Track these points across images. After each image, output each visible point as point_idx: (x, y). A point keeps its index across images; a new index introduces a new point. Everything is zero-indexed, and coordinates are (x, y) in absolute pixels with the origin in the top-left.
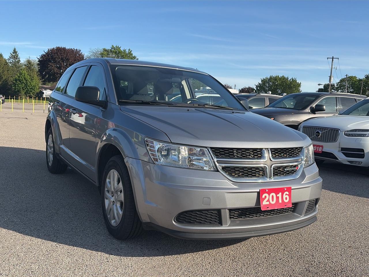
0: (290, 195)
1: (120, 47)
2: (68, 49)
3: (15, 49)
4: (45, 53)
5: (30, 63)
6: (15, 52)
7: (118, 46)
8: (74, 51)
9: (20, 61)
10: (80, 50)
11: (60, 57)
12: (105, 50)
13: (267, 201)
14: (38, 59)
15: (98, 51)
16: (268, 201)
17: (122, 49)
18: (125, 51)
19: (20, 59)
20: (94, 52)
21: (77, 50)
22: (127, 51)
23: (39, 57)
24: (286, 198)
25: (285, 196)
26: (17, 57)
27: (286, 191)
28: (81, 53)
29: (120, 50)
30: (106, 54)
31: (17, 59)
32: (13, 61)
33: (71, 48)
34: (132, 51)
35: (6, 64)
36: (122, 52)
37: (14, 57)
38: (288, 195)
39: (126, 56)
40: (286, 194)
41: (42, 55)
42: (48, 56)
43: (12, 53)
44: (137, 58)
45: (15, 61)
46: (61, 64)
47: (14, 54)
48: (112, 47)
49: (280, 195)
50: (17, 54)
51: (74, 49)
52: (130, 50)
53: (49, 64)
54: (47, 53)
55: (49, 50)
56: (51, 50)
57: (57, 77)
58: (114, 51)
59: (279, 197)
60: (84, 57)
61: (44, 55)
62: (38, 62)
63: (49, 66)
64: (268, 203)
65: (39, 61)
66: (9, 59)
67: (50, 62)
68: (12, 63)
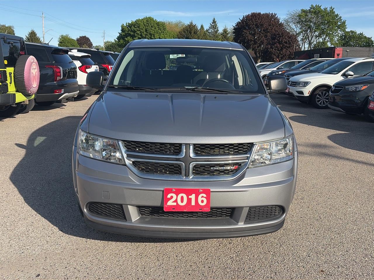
0: (208, 198)
1: (321, 6)
2: (263, 14)
3: (214, 19)
4: (241, 20)
5: (225, 32)
6: (214, 22)
7: (318, 5)
8: (269, 15)
9: (218, 30)
10: (276, 14)
11: (255, 23)
12: (303, 11)
13: (174, 202)
14: (234, 27)
15: (296, 13)
16: (176, 201)
17: (322, 8)
18: (325, 9)
19: (219, 29)
20: (292, 15)
21: (272, 14)
22: (329, 9)
23: (234, 25)
24: (202, 201)
25: (200, 199)
26: (216, 26)
27: (202, 193)
28: (276, 17)
29: (320, 9)
30: (304, 16)
31: (215, 28)
32: (212, 31)
33: (266, 13)
34: (334, 8)
35: (205, 34)
36: (322, 11)
37: (214, 27)
38: (205, 197)
39: (326, 15)
40: (202, 197)
41: (237, 23)
42: (243, 23)
43: (212, 24)
44: (339, 16)
45: (214, 31)
46: (255, 31)
47: (214, 24)
48: (311, 7)
49: (193, 197)
50: (216, 24)
51: (269, 13)
52: (332, 7)
53: (243, 32)
54: (242, 20)
55: (244, 17)
56: (246, 17)
57: (251, 44)
58: (313, 11)
59: (191, 199)
60: (279, 21)
61: (239, 23)
62: (233, 31)
63: (243, 33)
64: (175, 204)
65: (234, 29)
66: (209, 29)
67: (245, 29)
68: (211, 33)
